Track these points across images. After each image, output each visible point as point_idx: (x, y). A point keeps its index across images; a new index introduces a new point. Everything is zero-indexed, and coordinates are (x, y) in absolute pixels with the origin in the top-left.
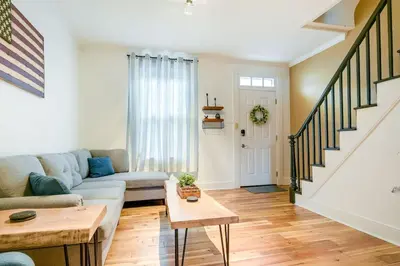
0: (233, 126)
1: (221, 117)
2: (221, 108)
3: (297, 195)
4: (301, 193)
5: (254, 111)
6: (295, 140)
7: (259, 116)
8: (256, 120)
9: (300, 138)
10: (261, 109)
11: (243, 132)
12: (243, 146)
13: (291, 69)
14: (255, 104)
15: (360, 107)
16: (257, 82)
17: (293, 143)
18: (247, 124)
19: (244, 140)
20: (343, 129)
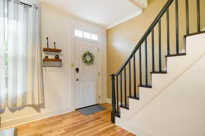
0: (70, 65)
1: (60, 58)
2: (59, 51)
3: (116, 118)
4: (119, 117)
5: (85, 55)
6: (115, 77)
7: (88, 58)
8: (86, 62)
9: (119, 76)
10: (90, 54)
11: (77, 70)
12: (77, 80)
13: (107, 30)
14: (86, 50)
15: (169, 55)
16: (87, 36)
17: (113, 79)
18: (80, 64)
19: (77, 75)
20: (154, 72)
